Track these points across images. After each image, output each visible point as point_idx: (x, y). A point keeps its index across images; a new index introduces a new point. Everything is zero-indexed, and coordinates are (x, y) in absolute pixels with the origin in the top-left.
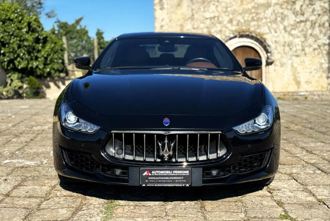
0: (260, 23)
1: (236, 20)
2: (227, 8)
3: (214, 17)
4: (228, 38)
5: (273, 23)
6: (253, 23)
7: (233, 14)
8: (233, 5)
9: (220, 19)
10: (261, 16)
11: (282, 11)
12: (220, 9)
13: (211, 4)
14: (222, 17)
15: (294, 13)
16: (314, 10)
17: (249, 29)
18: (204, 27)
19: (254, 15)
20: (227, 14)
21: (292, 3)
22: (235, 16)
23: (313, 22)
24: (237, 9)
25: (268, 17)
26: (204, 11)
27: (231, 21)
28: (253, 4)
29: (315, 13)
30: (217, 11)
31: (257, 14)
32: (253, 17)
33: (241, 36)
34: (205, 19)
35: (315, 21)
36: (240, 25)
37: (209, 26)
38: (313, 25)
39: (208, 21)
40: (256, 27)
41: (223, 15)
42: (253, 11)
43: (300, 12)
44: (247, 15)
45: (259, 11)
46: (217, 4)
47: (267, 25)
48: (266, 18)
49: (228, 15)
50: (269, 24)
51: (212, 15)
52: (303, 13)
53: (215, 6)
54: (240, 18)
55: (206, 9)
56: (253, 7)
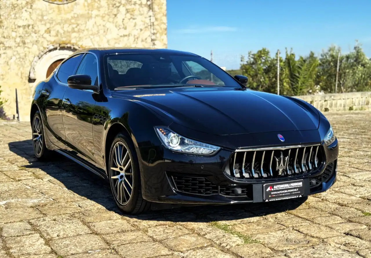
0: (81, 35)
1: (54, 30)
2: (42, 16)
3: (29, 26)
4: (48, 50)
5: (95, 36)
6: (74, 35)
7: (51, 23)
8: (49, 14)
9: (36, 28)
10: (82, 27)
11: (104, 23)
12: (34, 16)
13: (24, 10)
14: (38, 26)
15: (116, 26)
16: (135, 25)
17: (70, 41)
18: (16, 36)
19: (74, 26)
20: (43, 22)
21: (114, 16)
22: (52, 26)
23: (136, 37)
24: (54, 18)
25: (90, 29)
26: (16, 18)
27: (48, 31)
28: (72, 14)
29: (137, 27)
30: (31, 18)
31: (78, 25)
32: (73, 28)
33: (62, 48)
34: (16, 27)
35: (138, 36)
36: (59, 35)
37: (23, 35)
38: (136, 40)
39: (21, 29)
40: (78, 39)
41: (39, 23)
42: (73, 21)
43: (123, 26)
44: (66, 26)
45: (79, 22)
46: (30, 10)
47: (90, 37)
48: (87, 30)
49: (45, 25)
50: (92, 37)
51: (25, 23)
52: (125, 27)
53: (29, 13)
54: (58, 28)
55: (17, 16)
56: (73, 18)
